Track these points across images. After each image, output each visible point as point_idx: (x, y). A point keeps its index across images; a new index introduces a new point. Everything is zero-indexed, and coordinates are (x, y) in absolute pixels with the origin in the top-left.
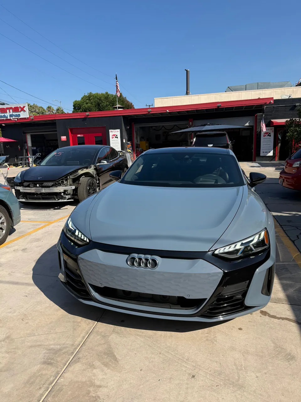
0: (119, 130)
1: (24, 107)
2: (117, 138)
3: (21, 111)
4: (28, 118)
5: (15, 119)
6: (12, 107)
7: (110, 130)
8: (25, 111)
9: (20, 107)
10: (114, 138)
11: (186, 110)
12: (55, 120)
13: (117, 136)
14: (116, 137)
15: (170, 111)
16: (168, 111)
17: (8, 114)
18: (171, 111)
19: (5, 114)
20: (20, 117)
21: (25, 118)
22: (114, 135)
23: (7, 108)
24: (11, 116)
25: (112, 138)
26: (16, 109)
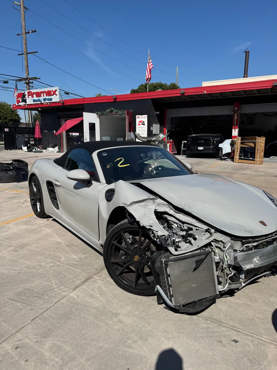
0: (146, 116)
1: (56, 91)
2: (144, 124)
3: (53, 95)
4: (59, 102)
5: (48, 103)
6: (45, 91)
7: (137, 116)
8: (56, 95)
9: (52, 91)
10: (140, 124)
11: (229, 91)
12: (84, 104)
13: (144, 122)
14: (142, 124)
15: (208, 93)
16: (205, 92)
17: (41, 98)
18: (210, 92)
19: (40, 98)
20: (52, 101)
21: (56, 102)
22: (141, 122)
23: (42, 92)
24: (45, 100)
25: (139, 125)
26: (49, 93)
